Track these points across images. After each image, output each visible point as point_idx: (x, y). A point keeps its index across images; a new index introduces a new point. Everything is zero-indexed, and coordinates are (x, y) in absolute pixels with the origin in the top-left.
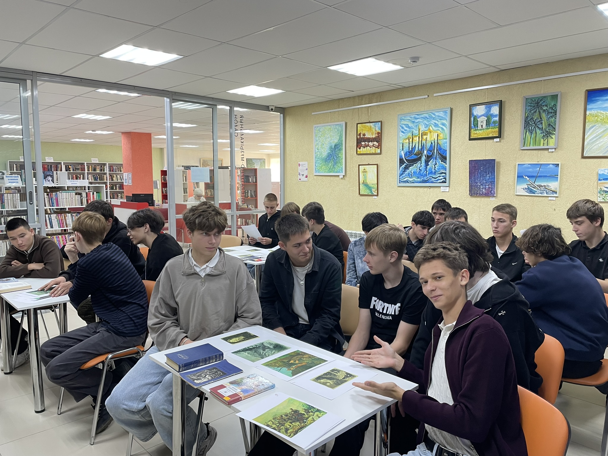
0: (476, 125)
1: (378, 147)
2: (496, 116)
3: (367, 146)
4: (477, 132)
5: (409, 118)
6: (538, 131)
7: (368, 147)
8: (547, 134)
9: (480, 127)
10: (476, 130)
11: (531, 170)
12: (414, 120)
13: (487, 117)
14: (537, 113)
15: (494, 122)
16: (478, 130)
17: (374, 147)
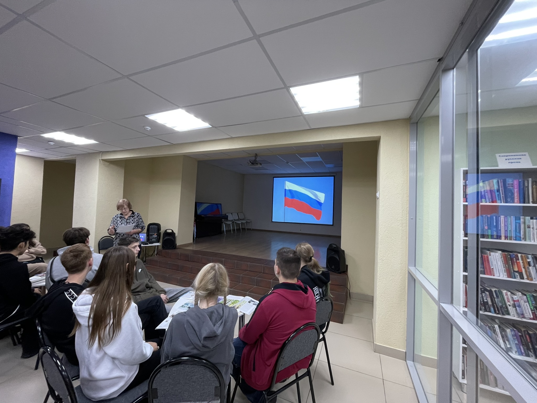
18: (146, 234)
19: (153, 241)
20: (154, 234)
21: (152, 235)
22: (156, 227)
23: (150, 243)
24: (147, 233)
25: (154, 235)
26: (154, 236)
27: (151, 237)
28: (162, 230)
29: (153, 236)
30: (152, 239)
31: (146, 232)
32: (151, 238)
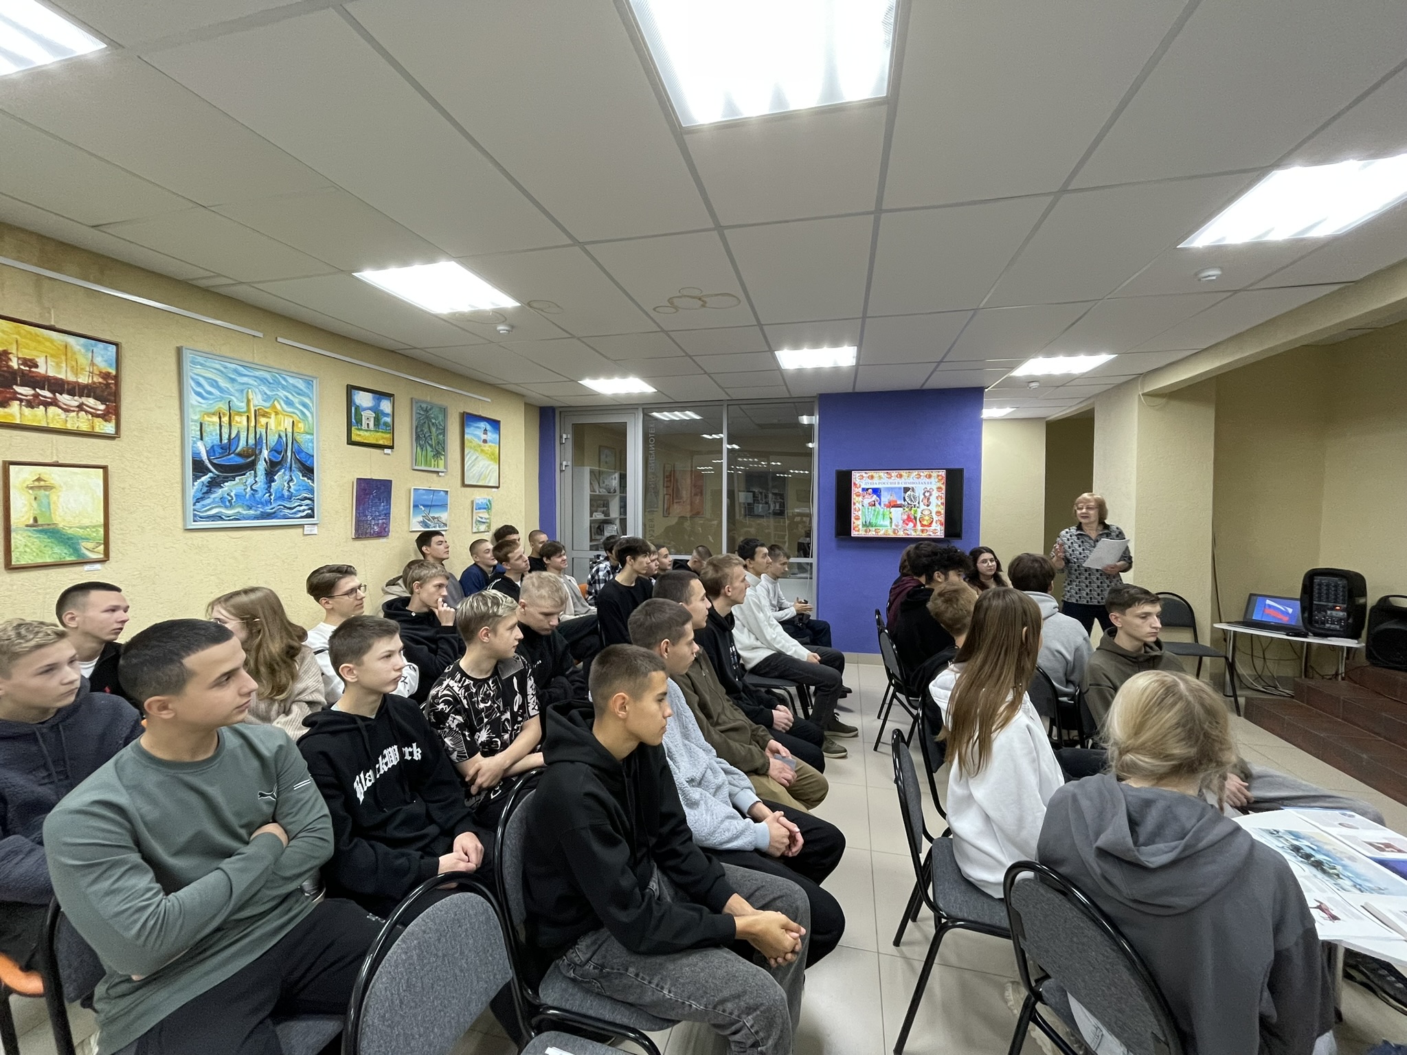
0: (359, 422)
1: (105, 417)
2: (387, 415)
3: (46, 404)
4: (361, 433)
5: (218, 366)
6: (429, 449)
7: (52, 409)
8: (437, 454)
9: (364, 426)
10: (358, 429)
11: (425, 497)
12: (233, 376)
13: (375, 413)
14: (426, 425)
15: (386, 424)
16: (361, 429)
17: (87, 412)
18: (1299, 602)
19: (1329, 629)
20: (1331, 604)
21: (1323, 609)
22: (1341, 583)
23: (1316, 635)
24: (1302, 600)
25: (1333, 609)
26: (1334, 613)
27: (1320, 615)
28: (1372, 599)
29: (1329, 612)
30: (1323, 623)
31: (1299, 597)
32: (1318, 616)
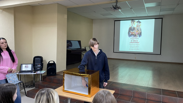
18: (32, 65)
19: (38, 69)
20: (38, 64)
22: (40, 59)
27: (36, 67)
28: (45, 61)
